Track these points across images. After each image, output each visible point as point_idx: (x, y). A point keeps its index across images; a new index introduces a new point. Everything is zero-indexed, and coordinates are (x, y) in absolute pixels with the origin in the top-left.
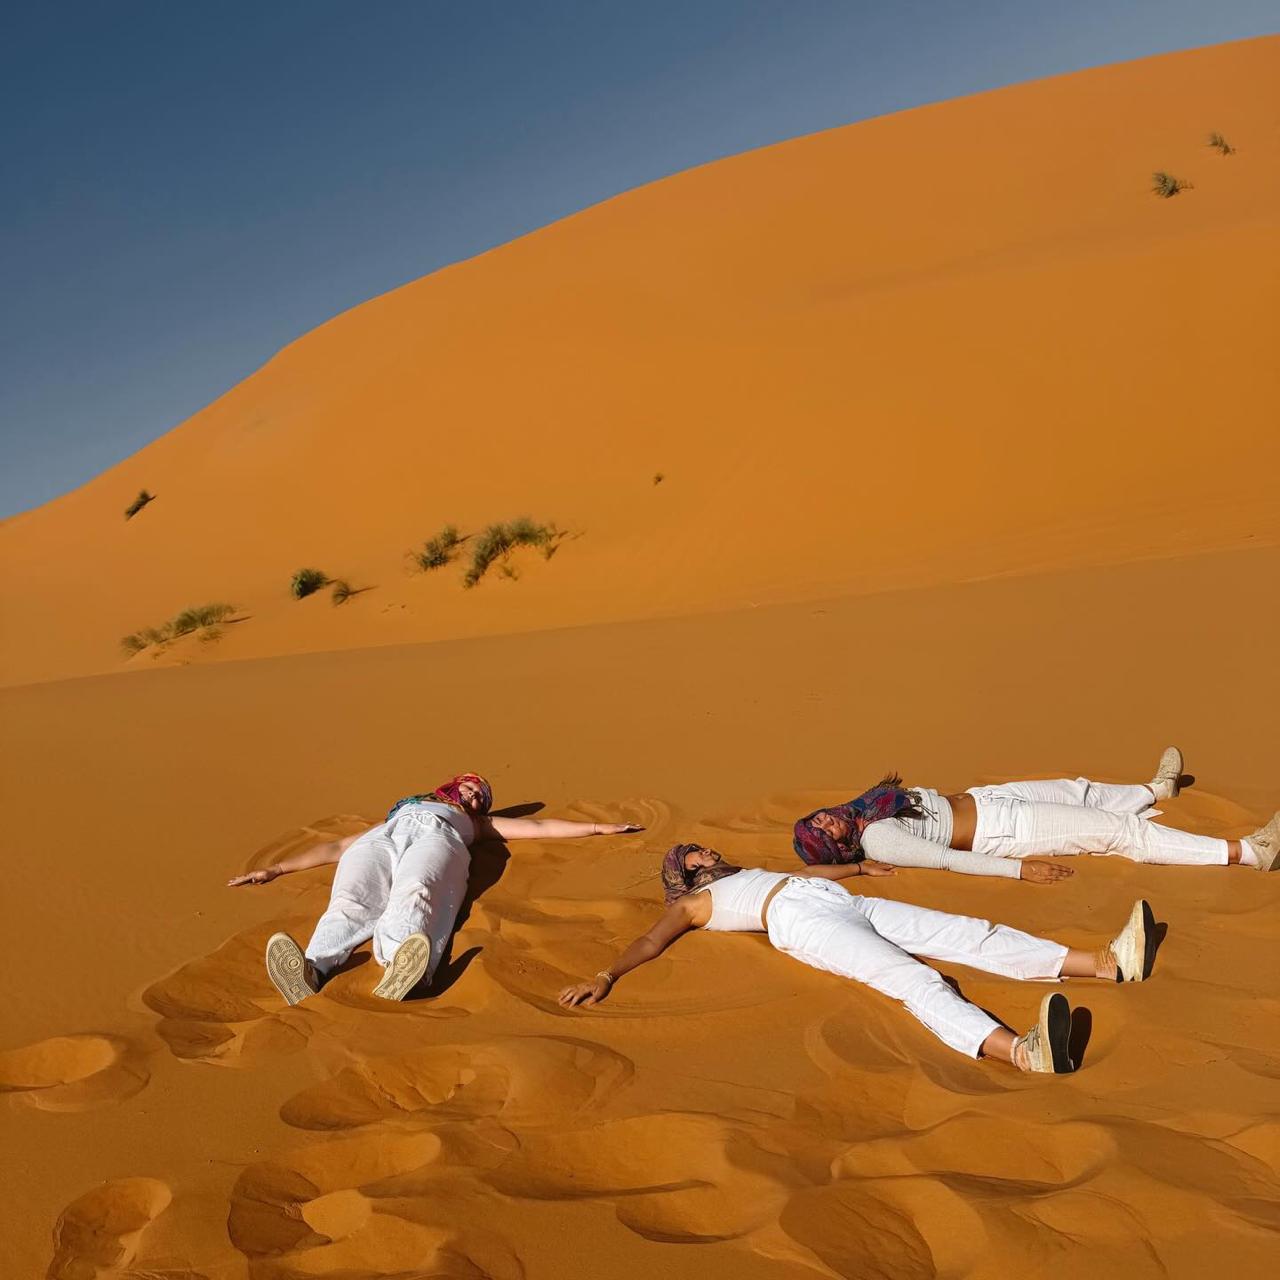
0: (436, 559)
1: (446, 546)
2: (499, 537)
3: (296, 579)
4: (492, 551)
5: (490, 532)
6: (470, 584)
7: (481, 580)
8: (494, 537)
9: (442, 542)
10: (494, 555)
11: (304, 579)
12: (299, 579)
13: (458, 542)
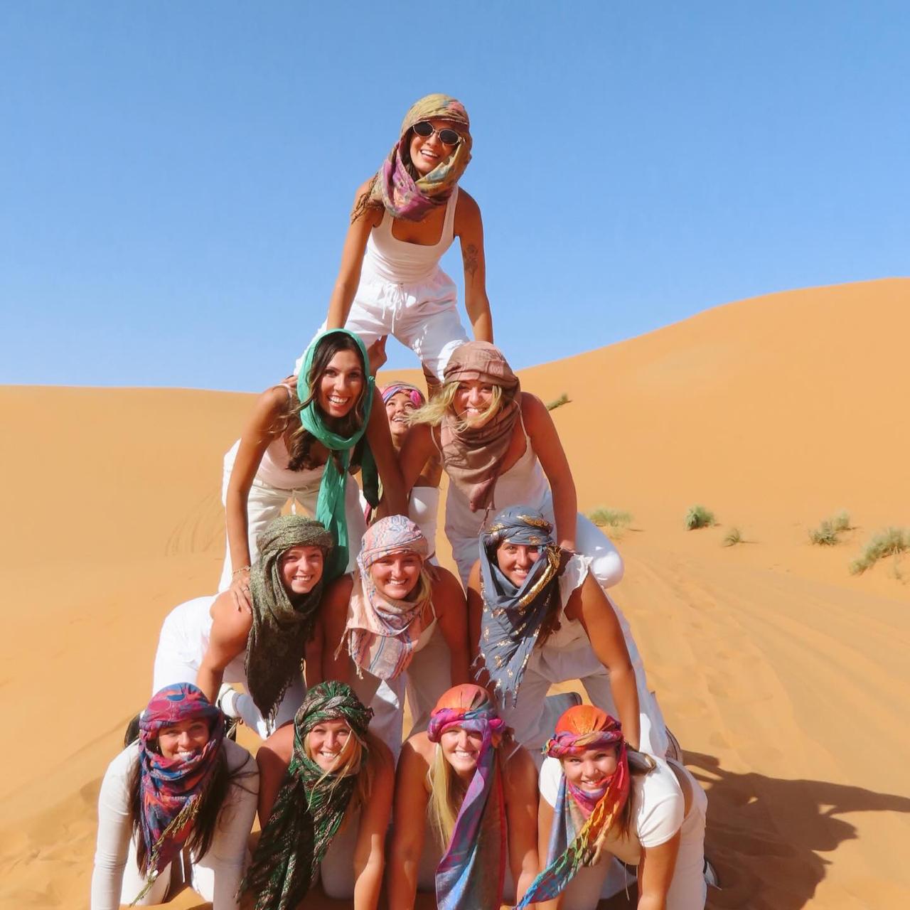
0: (828, 538)
1: (838, 530)
2: (897, 538)
3: (692, 512)
4: (885, 551)
5: (888, 531)
6: (855, 573)
7: (866, 572)
8: (892, 537)
9: (835, 525)
10: (886, 554)
11: (698, 515)
12: (695, 512)
13: (849, 529)
